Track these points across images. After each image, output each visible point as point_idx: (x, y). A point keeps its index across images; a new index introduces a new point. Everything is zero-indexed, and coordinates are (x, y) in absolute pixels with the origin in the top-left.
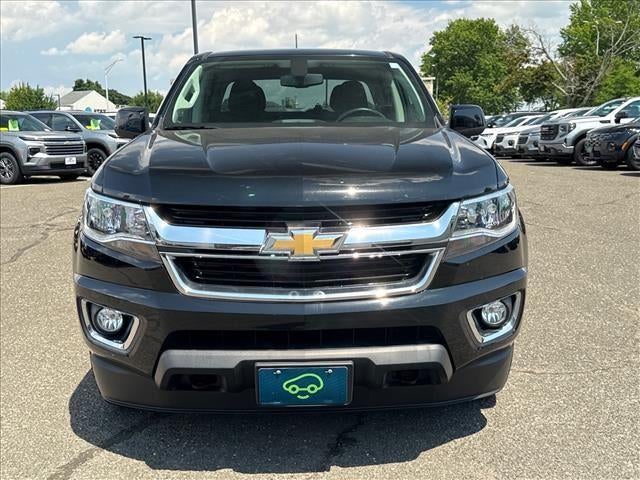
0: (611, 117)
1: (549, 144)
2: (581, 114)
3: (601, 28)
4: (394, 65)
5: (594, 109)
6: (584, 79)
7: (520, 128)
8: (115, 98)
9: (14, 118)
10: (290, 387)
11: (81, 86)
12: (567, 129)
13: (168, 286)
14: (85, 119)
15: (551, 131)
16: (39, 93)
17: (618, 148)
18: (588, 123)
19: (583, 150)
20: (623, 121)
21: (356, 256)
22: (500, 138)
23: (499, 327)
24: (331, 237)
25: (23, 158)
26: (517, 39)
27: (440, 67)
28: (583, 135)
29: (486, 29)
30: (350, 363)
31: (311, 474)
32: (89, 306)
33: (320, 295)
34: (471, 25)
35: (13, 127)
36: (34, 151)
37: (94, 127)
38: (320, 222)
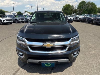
0: (83, 16)
1: (76, 19)
2: (80, 16)
3: (82, 5)
4: (61, 13)
5: (81, 15)
6: (80, 11)
7: (73, 17)
8: (29, 13)
9: (17, 16)
10: (46, 65)
11: (25, 11)
12: (78, 18)
13: (28, 50)
14: (25, 16)
15: (77, 18)
16: (21, 12)
17: (84, 20)
18: (81, 17)
19: (80, 20)
20: (85, 17)
21: (56, 47)
22: (71, 18)
23: (76, 54)
24: (52, 44)
25: (18, 20)
26: (72, 6)
27: (64, 10)
28: (80, 18)
29: (69, 5)
30: (55, 62)
31: (49, 74)
32: (18, 52)
33: (51, 52)
34: (68, 5)
35: (17, 17)
36: (19, 20)
37: (26, 17)
38: (51, 42)
